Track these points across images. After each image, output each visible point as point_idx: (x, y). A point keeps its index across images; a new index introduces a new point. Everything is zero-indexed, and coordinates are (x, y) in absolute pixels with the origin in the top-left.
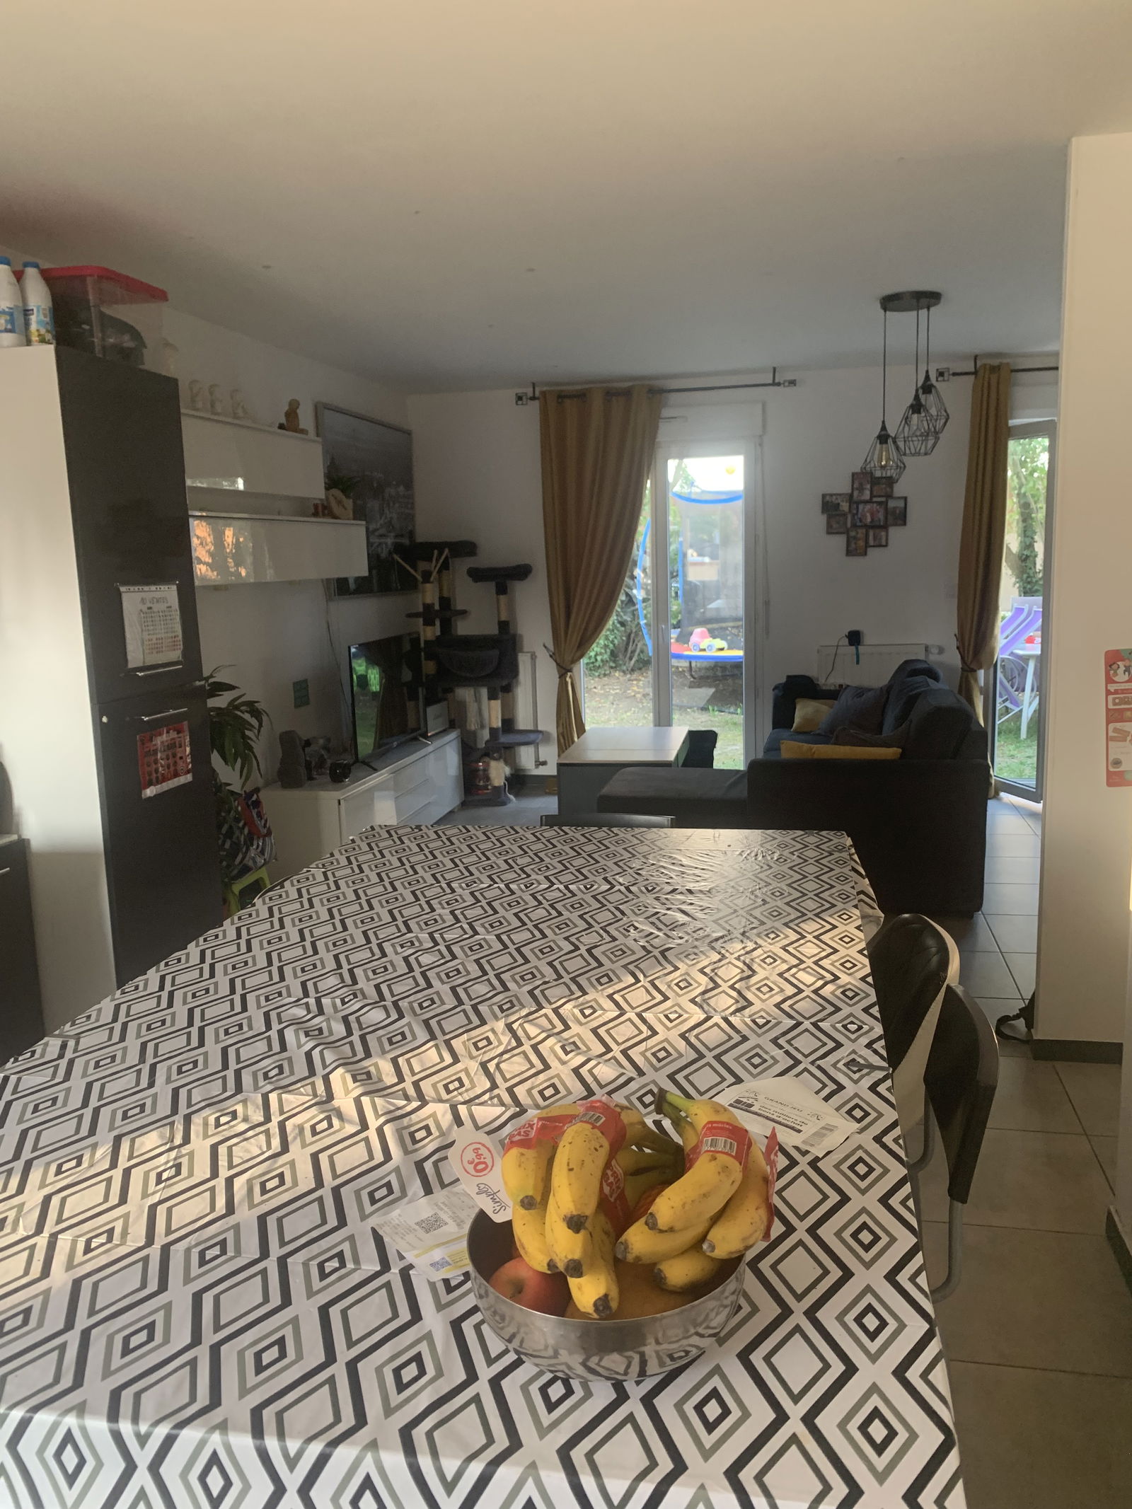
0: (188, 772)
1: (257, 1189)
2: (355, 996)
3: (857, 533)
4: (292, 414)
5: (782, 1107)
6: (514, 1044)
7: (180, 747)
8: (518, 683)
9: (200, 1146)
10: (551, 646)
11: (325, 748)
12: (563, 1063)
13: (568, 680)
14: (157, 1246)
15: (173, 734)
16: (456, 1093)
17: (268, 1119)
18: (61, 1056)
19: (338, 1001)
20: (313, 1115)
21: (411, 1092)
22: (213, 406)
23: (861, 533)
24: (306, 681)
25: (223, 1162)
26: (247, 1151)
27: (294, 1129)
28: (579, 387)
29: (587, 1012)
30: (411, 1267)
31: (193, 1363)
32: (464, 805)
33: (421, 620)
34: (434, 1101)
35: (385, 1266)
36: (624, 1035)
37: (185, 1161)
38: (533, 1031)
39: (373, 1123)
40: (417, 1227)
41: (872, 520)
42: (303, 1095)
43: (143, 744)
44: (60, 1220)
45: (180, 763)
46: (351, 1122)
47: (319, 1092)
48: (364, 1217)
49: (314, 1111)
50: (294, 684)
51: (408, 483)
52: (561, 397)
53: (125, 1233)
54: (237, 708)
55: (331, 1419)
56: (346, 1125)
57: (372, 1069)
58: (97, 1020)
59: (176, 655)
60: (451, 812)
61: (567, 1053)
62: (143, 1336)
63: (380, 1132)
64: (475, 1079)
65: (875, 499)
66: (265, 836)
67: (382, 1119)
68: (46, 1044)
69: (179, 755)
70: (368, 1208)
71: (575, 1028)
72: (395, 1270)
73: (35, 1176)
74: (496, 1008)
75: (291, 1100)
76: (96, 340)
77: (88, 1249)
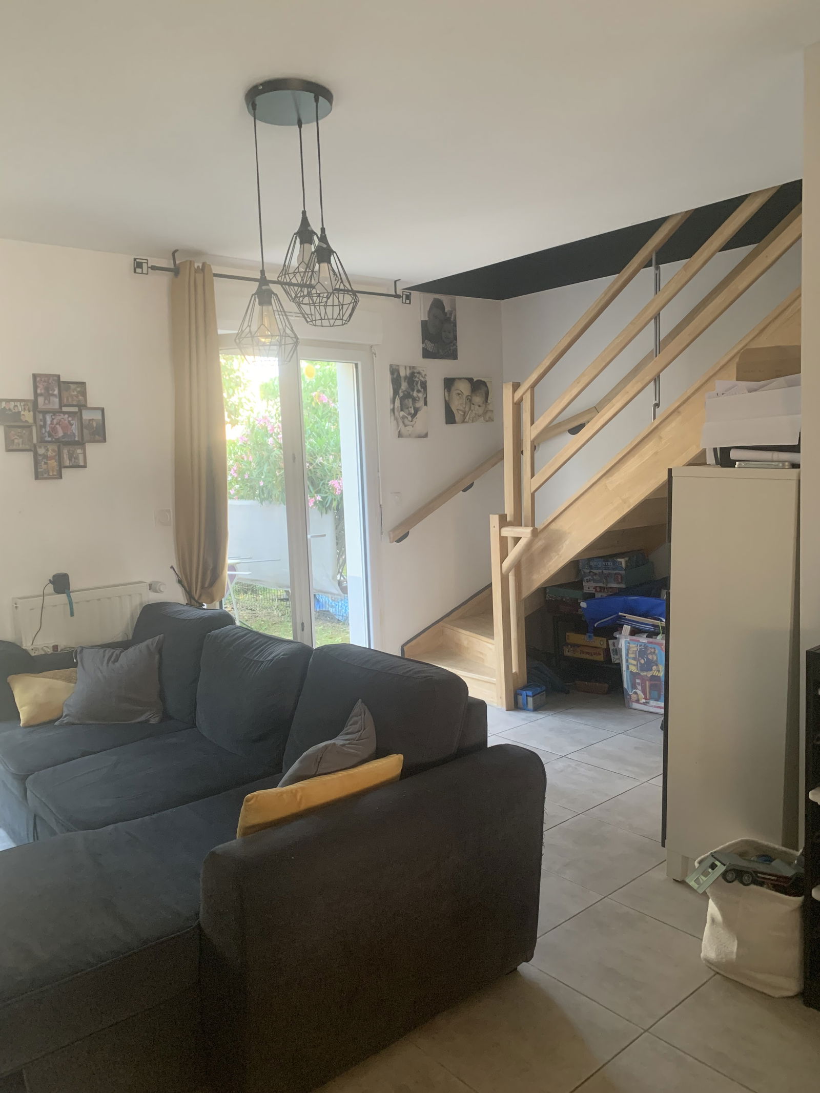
3: (47, 450)
23: (51, 450)
41: (65, 435)
65: (65, 409)
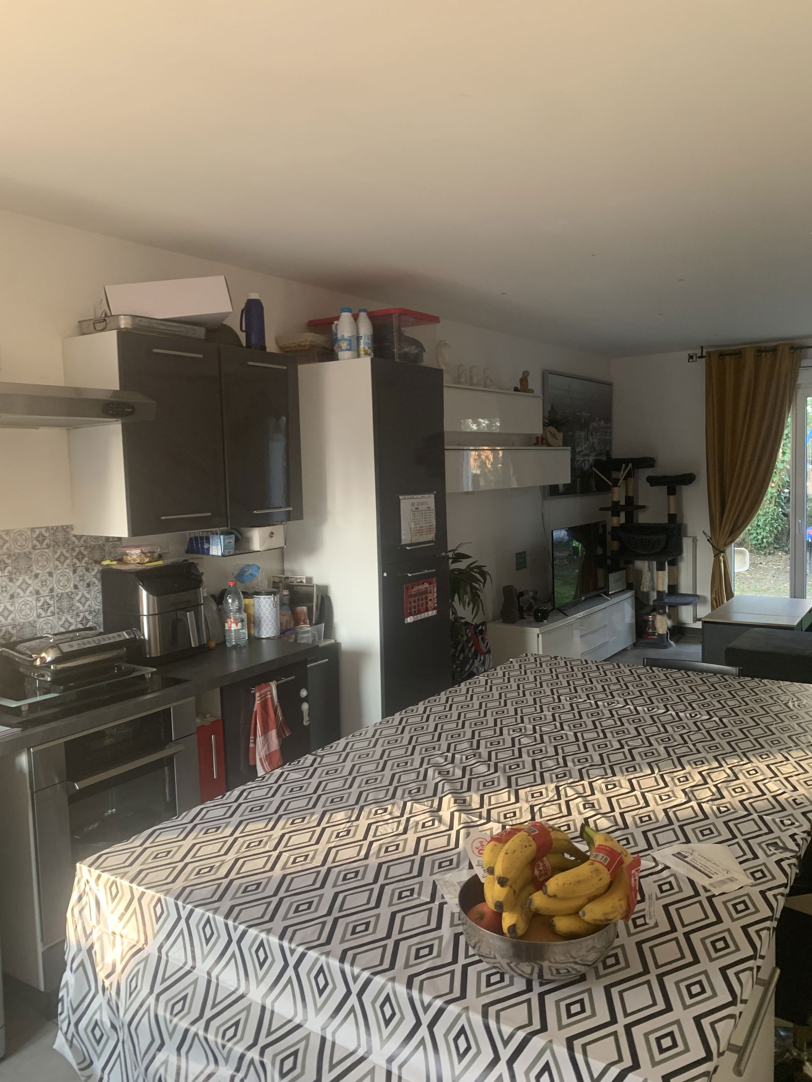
0: (434, 609)
1: (383, 850)
2: (475, 756)
4: (524, 380)
5: (707, 862)
6: (556, 798)
7: (431, 593)
8: (682, 559)
9: (363, 823)
10: (708, 533)
11: (533, 598)
12: (580, 813)
13: (721, 558)
14: (326, 867)
15: (426, 585)
16: (509, 819)
17: (402, 815)
18: (312, 765)
19: (464, 757)
20: (427, 817)
21: (484, 814)
22: (471, 379)
24: (525, 552)
25: (371, 833)
26: (386, 830)
27: (413, 823)
28: (736, 348)
29: (610, 787)
30: (446, 903)
31: (324, 923)
32: (635, 645)
33: (610, 513)
34: (495, 821)
35: (433, 900)
36: (627, 804)
37: (353, 829)
38: (570, 792)
39: (456, 827)
40: (457, 884)
42: (425, 805)
43: (408, 590)
44: (286, 846)
45: (430, 603)
46: (445, 824)
47: (434, 806)
48: (432, 874)
49: (427, 815)
50: (516, 554)
51: (608, 419)
52: (722, 355)
53: (313, 858)
54: (472, 570)
55: (378, 963)
56: (442, 826)
57: (468, 798)
58: (335, 749)
59: (431, 536)
60: (625, 650)
61: (585, 808)
62: (306, 906)
63: (458, 832)
64: (523, 814)
66: (486, 653)
67: (462, 826)
68: (306, 758)
69: (430, 598)
70: (436, 870)
71: (598, 795)
72: (437, 903)
73: (281, 823)
74: (554, 776)
75: (418, 807)
76: (395, 350)
77: (294, 862)
